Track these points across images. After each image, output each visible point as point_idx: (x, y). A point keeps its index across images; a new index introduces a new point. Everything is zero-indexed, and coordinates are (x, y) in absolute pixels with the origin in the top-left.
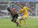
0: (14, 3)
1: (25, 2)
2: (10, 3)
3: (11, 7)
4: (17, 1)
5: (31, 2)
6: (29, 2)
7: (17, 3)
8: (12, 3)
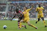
0: (13, 4)
1: (25, 3)
2: (9, 4)
3: (10, 8)
4: (16, 2)
5: (31, 3)
6: (29, 3)
7: (16, 4)
8: (11, 4)
